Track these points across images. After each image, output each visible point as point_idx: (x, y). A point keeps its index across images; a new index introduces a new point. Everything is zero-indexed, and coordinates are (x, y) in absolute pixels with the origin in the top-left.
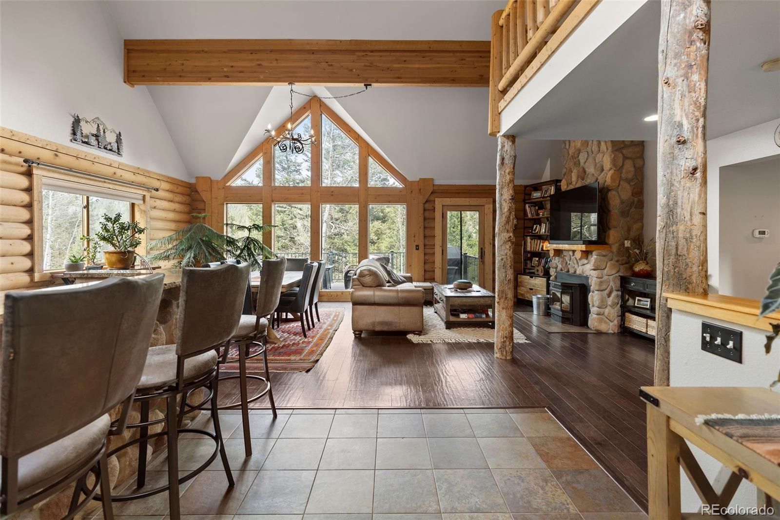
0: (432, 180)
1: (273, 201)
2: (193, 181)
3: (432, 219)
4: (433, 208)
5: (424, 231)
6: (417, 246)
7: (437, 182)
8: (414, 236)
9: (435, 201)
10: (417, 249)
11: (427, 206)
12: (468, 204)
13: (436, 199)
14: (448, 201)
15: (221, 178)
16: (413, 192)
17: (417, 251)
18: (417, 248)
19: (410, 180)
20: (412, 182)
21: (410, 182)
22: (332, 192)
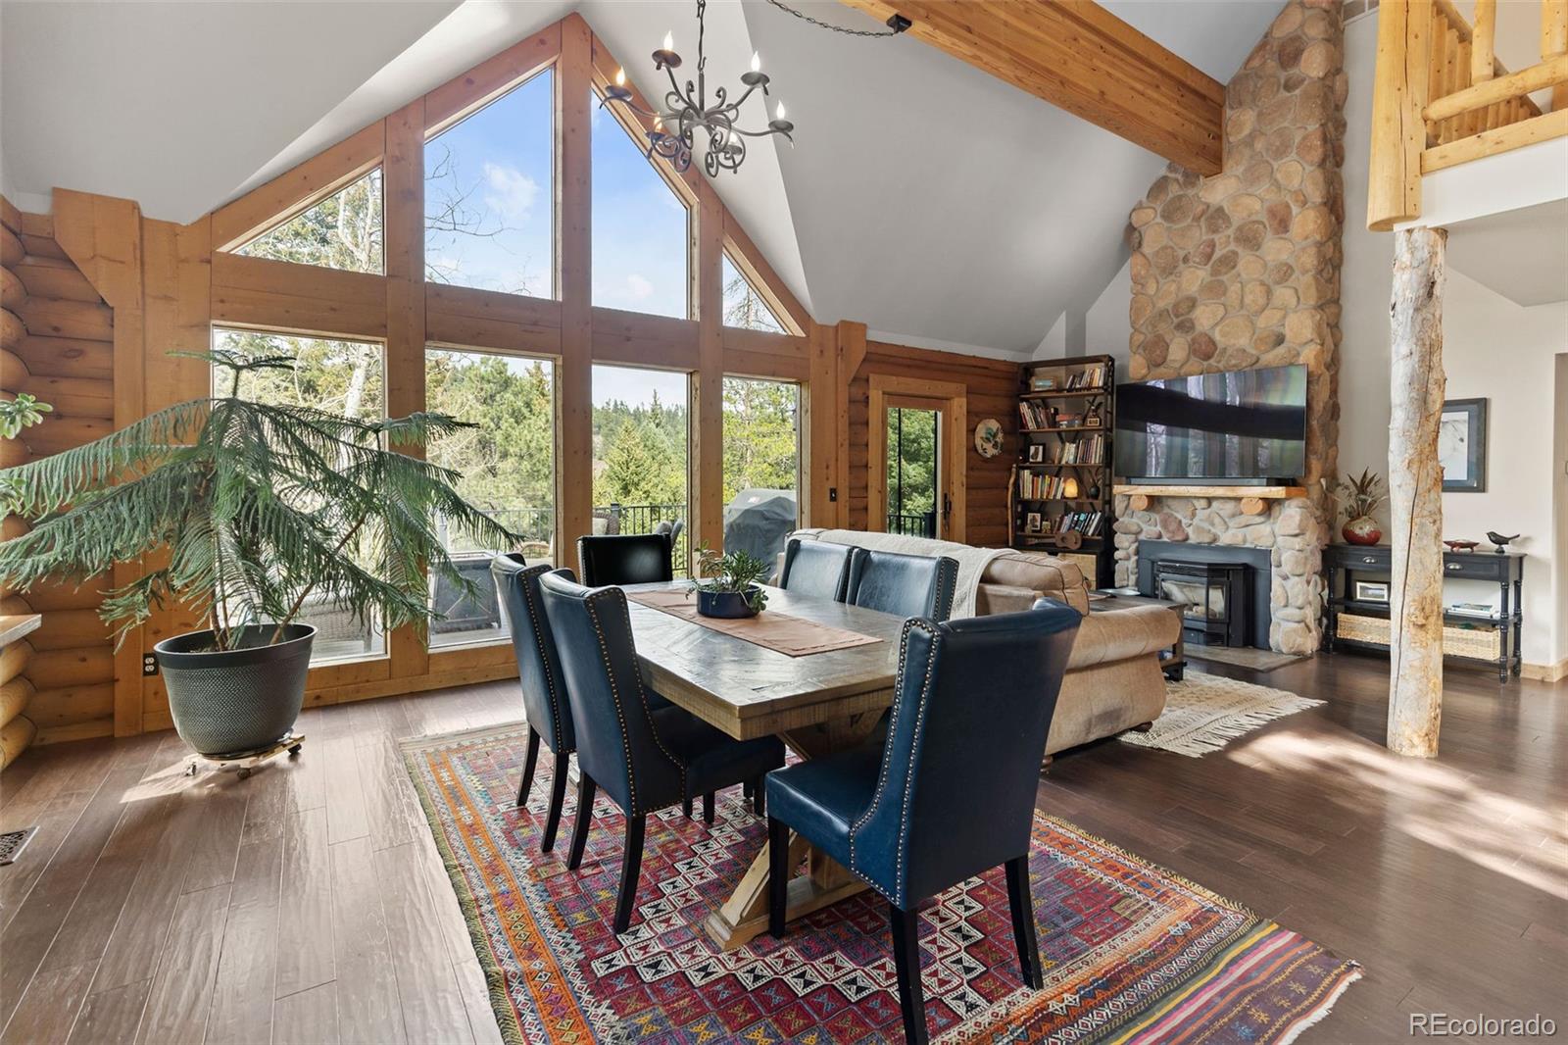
0: (863, 327)
1: (428, 337)
3: (862, 423)
4: (863, 398)
5: (850, 453)
6: (833, 491)
7: (873, 335)
8: (827, 466)
9: (867, 380)
10: (833, 499)
11: (854, 391)
12: (927, 393)
13: (871, 376)
14: (897, 384)
15: (194, 218)
16: (825, 354)
17: (833, 503)
18: (834, 495)
19: (818, 322)
20: (822, 326)
21: (818, 325)
22: (627, 328)
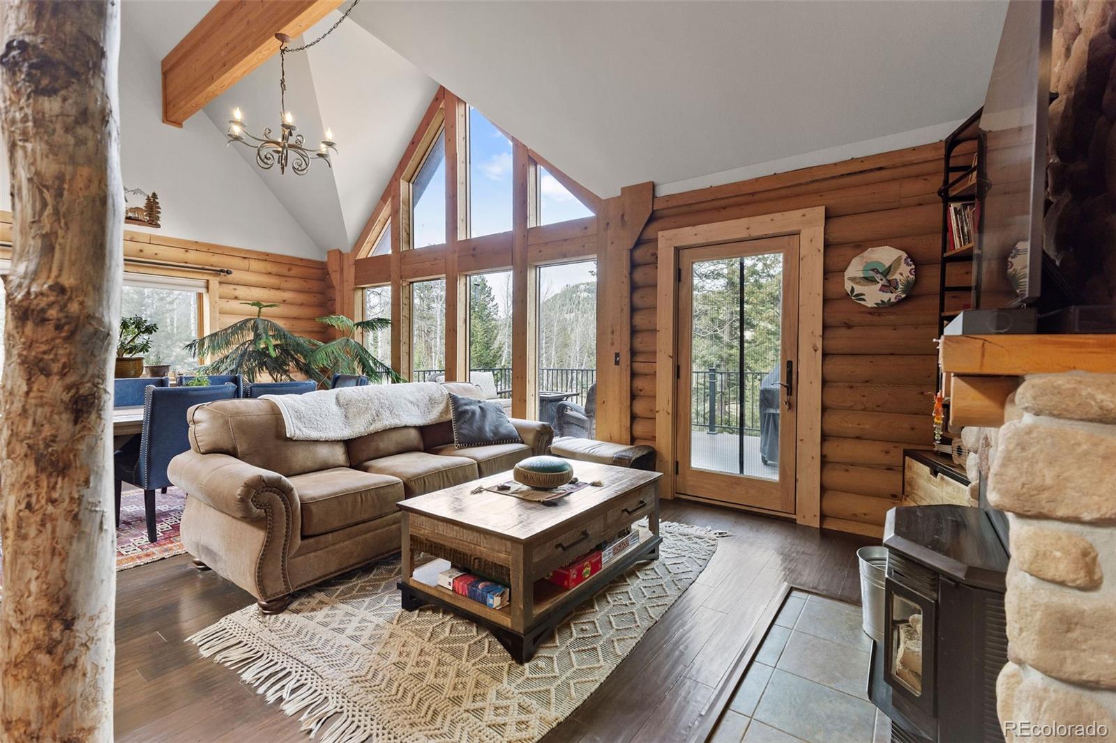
0: (653, 186)
2: (325, 258)
3: (649, 286)
4: (652, 258)
5: (631, 318)
6: (617, 355)
7: (663, 190)
8: (613, 332)
9: (656, 239)
10: (617, 363)
11: (638, 254)
12: (744, 234)
13: (660, 234)
14: (690, 235)
16: (611, 224)
17: (617, 366)
18: (617, 359)
20: (610, 200)
21: (605, 200)
22: (474, 249)
